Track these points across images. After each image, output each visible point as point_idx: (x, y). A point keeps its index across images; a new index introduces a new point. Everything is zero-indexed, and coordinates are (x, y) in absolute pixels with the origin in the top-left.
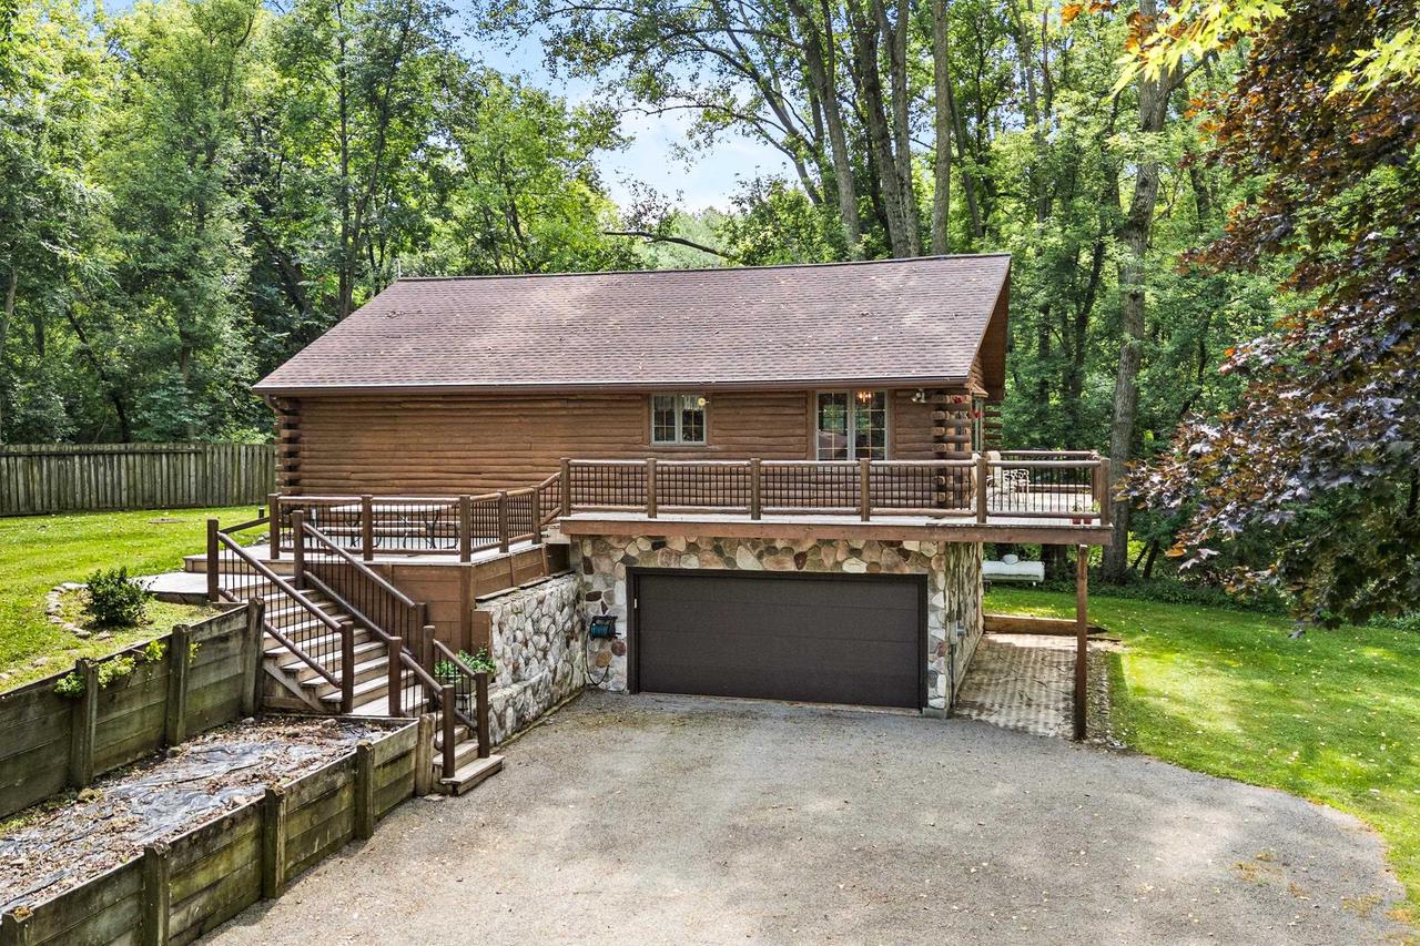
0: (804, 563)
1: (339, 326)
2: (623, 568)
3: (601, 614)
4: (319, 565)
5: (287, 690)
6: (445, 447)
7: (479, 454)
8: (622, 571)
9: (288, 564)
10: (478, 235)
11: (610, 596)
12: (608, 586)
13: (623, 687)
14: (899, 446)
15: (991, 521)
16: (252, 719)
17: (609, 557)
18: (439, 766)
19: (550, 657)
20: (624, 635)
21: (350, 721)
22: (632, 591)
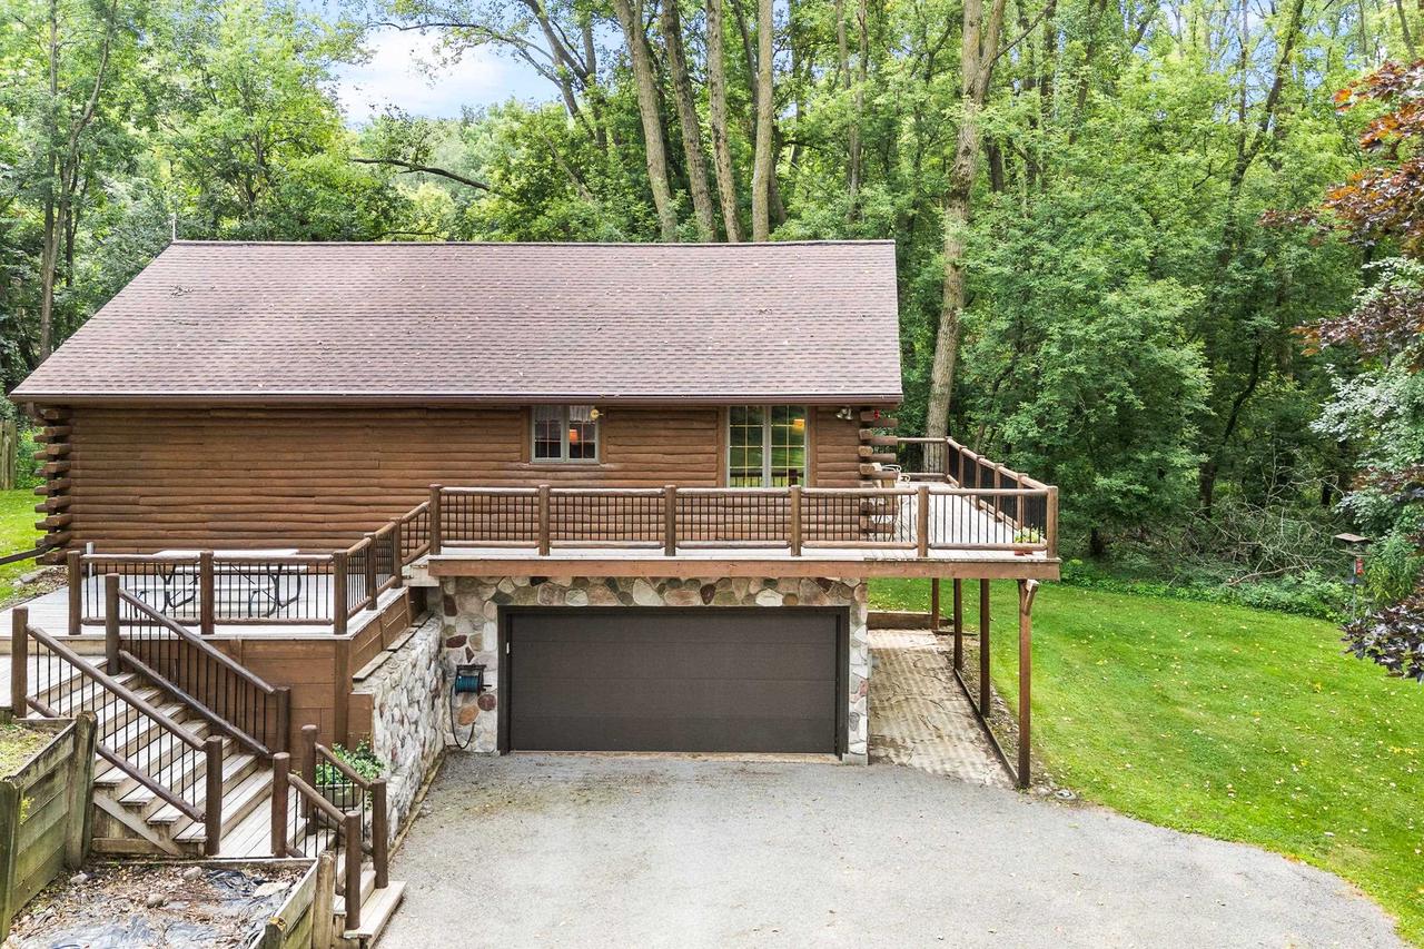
0: (712, 596)
1: (109, 306)
2: (494, 607)
3: (465, 663)
4: (141, 641)
5: (126, 828)
6: (266, 465)
7: (311, 473)
8: (492, 611)
9: (95, 641)
10: (217, 166)
11: (477, 642)
12: (475, 629)
13: (493, 747)
14: (821, 466)
15: (933, 554)
16: (83, 876)
17: (478, 595)
18: (341, 917)
19: (420, 729)
20: (495, 686)
21: (220, 867)
22: (506, 634)
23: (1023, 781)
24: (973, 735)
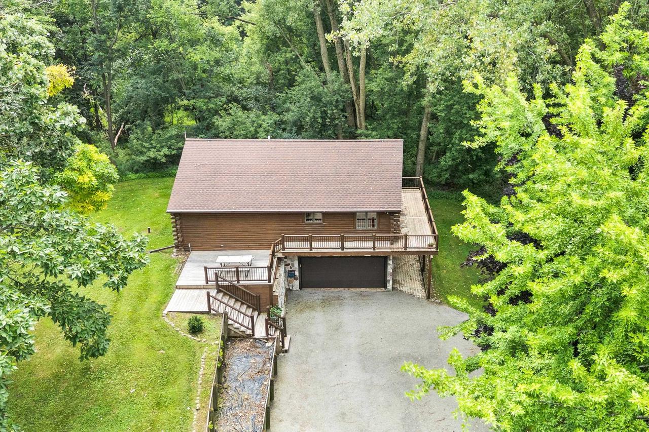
3: (290, 270)
4: (224, 285)
5: (235, 332)
8: (296, 258)
9: (213, 285)
11: (293, 265)
12: (292, 262)
13: (298, 289)
14: (380, 223)
15: (408, 250)
16: (230, 343)
19: (283, 292)
20: (298, 275)
21: (256, 339)
22: (300, 263)
23: (428, 298)
24: (419, 279)
